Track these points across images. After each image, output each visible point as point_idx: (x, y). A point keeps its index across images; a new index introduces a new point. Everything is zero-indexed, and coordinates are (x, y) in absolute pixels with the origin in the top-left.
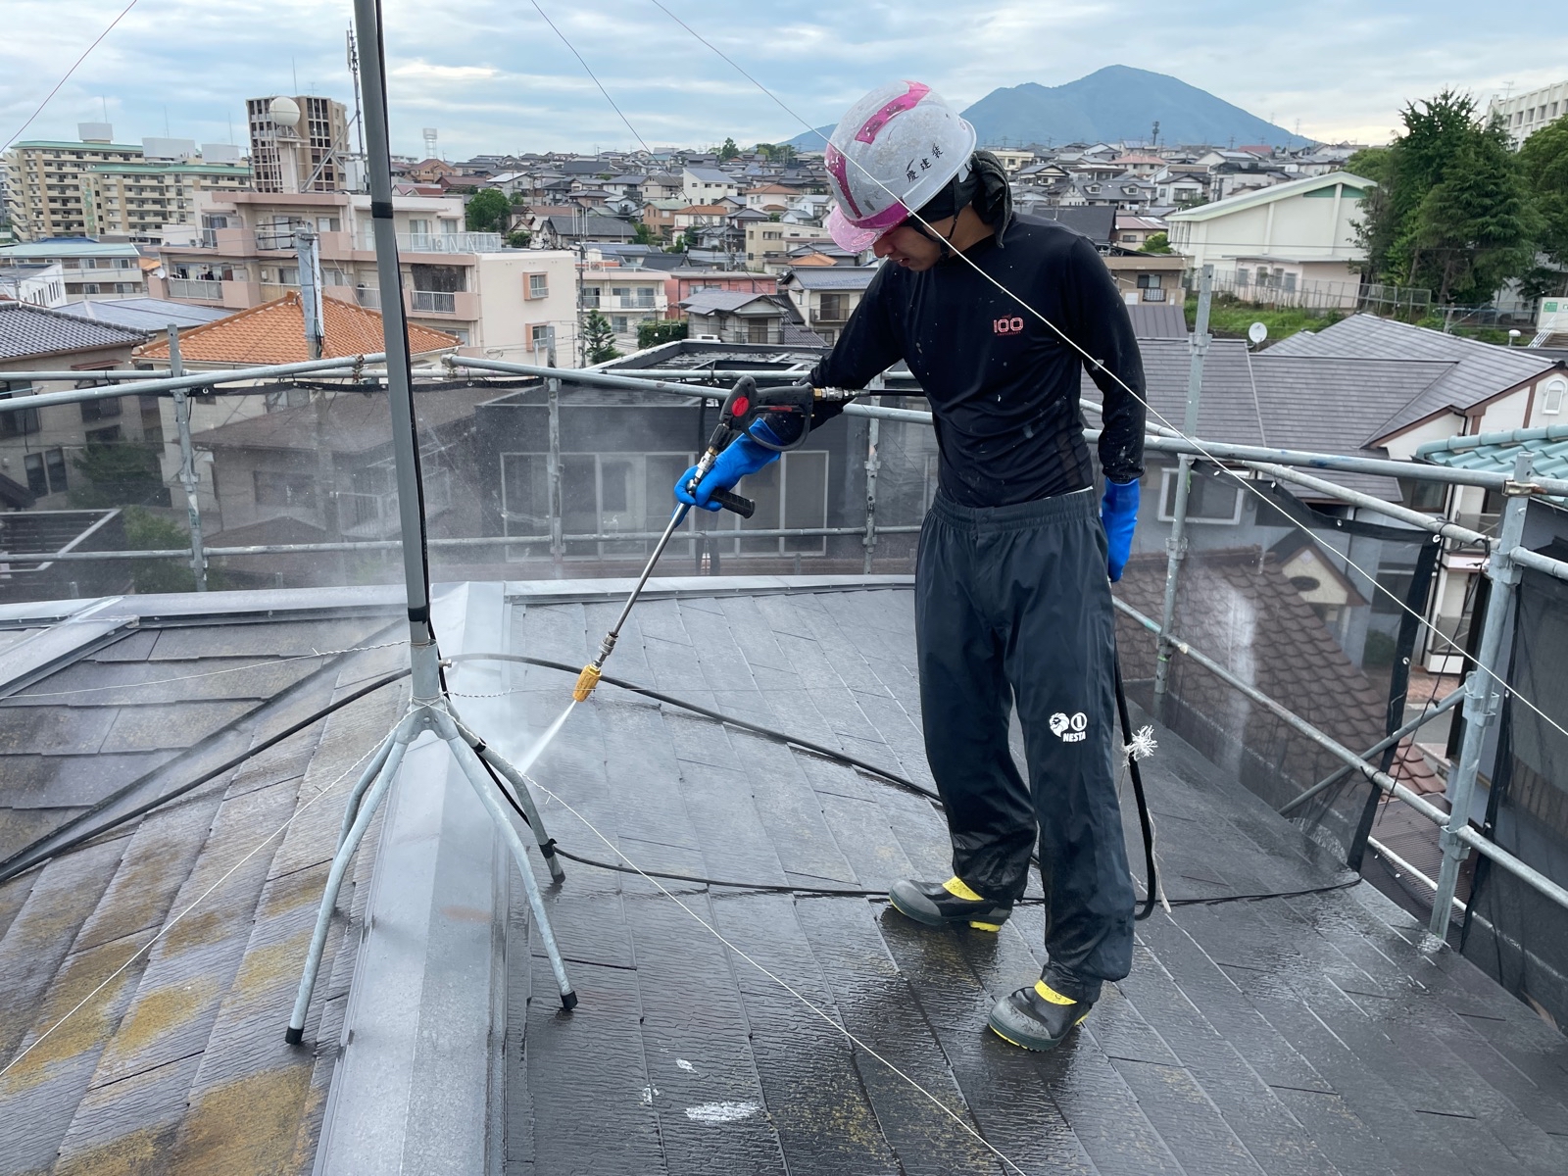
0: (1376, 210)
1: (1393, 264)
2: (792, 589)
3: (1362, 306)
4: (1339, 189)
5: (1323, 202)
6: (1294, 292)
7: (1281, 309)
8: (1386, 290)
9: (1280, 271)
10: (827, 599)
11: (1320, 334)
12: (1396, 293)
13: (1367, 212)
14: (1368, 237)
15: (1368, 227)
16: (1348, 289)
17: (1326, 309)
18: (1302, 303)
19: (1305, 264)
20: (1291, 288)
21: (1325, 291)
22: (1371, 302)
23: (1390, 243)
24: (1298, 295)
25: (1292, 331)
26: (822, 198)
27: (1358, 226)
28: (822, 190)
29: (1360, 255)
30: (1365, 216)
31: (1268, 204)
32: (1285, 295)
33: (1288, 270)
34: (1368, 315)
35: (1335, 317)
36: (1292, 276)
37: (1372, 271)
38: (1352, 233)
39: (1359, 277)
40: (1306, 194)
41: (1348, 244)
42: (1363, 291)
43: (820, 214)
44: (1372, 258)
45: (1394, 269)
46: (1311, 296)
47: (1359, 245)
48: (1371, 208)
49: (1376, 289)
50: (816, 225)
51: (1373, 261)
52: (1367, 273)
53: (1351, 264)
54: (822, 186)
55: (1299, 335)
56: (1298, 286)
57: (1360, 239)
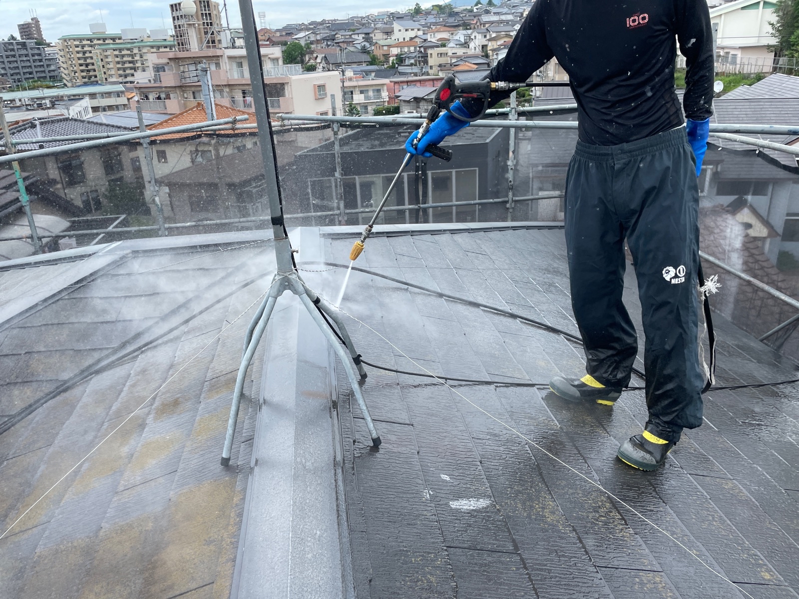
0: (784, 14)
1: (793, 45)
2: (472, 229)
3: (775, 70)
4: (762, 4)
5: (752, 12)
6: (736, 65)
7: (729, 75)
8: (789, 61)
9: (728, 53)
10: (492, 235)
11: (753, 86)
12: (795, 62)
13: (778, 16)
14: (778, 31)
15: (779, 25)
16: (767, 61)
17: (755, 73)
18: (741, 70)
19: (743, 48)
20: (734, 62)
21: (754, 63)
22: (780, 68)
23: (792, 33)
24: (738, 66)
25: (735, 87)
26: (469, 32)
27: (773, 24)
28: (468, 27)
29: (774, 41)
30: (777, 18)
31: (721, 15)
32: (731, 67)
33: (732, 52)
34: (779, 76)
35: (759, 77)
36: (735, 56)
37: (781, 50)
38: (770, 29)
39: (773, 54)
40: (743, 8)
41: (767, 35)
42: (776, 62)
43: (468, 41)
44: (781, 43)
45: (794, 48)
46: (746, 67)
47: (773, 35)
48: (781, 14)
49: (783, 61)
50: (466, 47)
51: (782, 44)
52: (778, 52)
53: (768, 47)
54: (469, 25)
55: (740, 88)
56: (738, 61)
57: (774, 32)
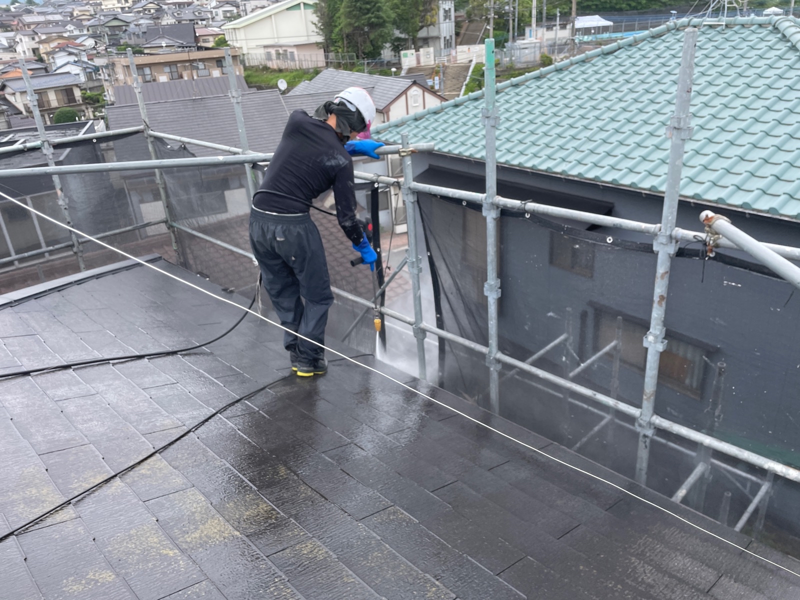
0: (321, 15)
1: (336, 42)
2: (15, 301)
3: (328, 65)
4: (302, 5)
5: (295, 12)
6: (295, 61)
7: (292, 71)
8: (336, 56)
9: (286, 51)
10: (46, 301)
11: (312, 81)
12: (340, 56)
13: (318, 16)
14: (321, 29)
15: (320, 24)
16: (318, 58)
17: (312, 68)
18: (301, 67)
19: (297, 46)
20: (293, 59)
21: (309, 59)
22: (331, 62)
23: (332, 32)
24: (297, 62)
25: (299, 81)
26: (11, 34)
27: (315, 24)
28: (9, 29)
29: (320, 39)
30: (317, 19)
31: (271, 16)
32: (292, 63)
33: (290, 50)
34: (331, 69)
35: (317, 72)
36: (292, 53)
37: (328, 47)
38: (313, 28)
39: (322, 50)
40: (288, 9)
41: (313, 34)
42: (327, 57)
43: (13, 44)
44: (326, 40)
45: (336, 44)
46: (304, 62)
47: (319, 34)
48: (319, 14)
49: (332, 55)
51: (327, 42)
52: (326, 46)
53: (317, 44)
55: (302, 83)
56: (296, 58)
57: (318, 31)
